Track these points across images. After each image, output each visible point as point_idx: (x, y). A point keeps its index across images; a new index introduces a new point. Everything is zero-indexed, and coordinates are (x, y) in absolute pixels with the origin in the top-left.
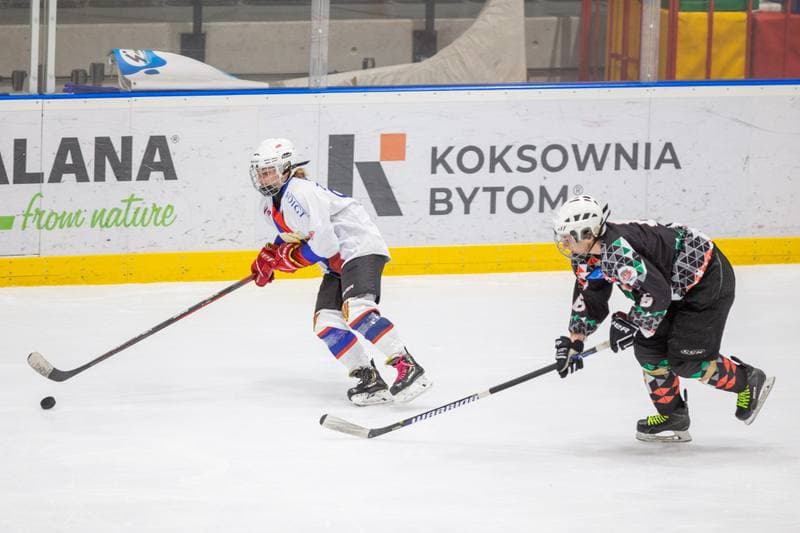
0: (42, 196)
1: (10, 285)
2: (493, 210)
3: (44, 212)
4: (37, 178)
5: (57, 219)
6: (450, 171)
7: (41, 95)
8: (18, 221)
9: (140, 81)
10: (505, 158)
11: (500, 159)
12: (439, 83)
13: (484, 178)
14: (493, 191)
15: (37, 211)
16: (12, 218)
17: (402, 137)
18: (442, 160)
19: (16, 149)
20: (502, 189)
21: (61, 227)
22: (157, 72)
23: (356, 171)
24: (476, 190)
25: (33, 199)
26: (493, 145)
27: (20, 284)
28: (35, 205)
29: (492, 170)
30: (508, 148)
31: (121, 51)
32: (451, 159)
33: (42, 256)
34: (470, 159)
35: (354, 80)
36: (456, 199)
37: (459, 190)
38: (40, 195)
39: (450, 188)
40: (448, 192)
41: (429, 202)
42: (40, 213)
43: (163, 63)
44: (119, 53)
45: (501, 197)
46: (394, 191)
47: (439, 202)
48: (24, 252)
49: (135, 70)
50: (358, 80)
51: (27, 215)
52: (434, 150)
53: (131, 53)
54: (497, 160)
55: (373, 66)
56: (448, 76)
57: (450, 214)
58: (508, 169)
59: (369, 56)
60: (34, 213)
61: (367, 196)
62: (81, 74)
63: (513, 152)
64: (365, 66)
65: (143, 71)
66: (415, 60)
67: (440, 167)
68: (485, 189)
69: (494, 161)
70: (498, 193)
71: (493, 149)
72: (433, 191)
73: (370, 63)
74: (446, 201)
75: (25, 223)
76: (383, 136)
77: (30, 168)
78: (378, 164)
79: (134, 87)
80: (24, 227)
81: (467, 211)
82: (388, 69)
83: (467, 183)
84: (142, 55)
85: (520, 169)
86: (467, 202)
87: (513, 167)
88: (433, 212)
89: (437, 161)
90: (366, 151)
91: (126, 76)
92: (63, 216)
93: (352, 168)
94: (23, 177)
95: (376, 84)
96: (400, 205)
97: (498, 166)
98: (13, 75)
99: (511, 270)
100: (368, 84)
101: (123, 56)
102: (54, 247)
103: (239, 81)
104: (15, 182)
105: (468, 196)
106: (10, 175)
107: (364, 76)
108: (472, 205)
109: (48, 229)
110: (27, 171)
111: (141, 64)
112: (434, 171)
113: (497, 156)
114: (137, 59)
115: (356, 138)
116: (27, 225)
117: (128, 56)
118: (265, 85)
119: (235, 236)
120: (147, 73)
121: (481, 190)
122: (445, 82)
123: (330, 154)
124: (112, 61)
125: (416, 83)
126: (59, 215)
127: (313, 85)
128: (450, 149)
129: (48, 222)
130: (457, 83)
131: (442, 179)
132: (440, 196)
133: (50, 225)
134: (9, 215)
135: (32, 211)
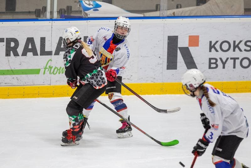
0: (51, 61)
1: (39, 97)
2: (234, 67)
3: (52, 67)
4: (50, 53)
5: (58, 70)
6: (217, 51)
7: (51, 19)
8: (42, 71)
9: (91, 14)
10: (240, 46)
11: (238, 46)
12: (208, 15)
13: (231, 54)
14: (235, 59)
15: (49, 67)
16: (39, 70)
17: (198, 37)
18: (214, 47)
19: (41, 42)
20: (238, 58)
21: (59, 73)
22: (98, 10)
23: (179, 51)
24: (227, 59)
25: (48, 62)
26: (234, 40)
27: (43, 97)
28: (49, 64)
29: (234, 50)
30: (241, 41)
31: (83, 1)
32: (217, 46)
33: (51, 85)
34: (225, 47)
35: (174, 13)
36: (219, 63)
37: (221, 59)
38: (51, 60)
39: (217, 58)
40: (216, 60)
41: (208, 64)
42: (51, 68)
43: (100, 6)
44: (82, 2)
45: (238, 62)
46: (194, 59)
47: (212, 64)
48: (44, 84)
49: (89, 9)
50: (175, 13)
51: (46, 68)
52: (211, 42)
53: (87, 2)
54: (236, 46)
55: (181, 8)
56: (212, 12)
57: (217, 69)
58: (241, 50)
59: (178, 3)
60: (48, 68)
61: (183, 61)
62: (63, 10)
63: (243, 43)
64: (177, 7)
65: (92, 10)
66: (198, 5)
67: (213, 49)
68: (231, 59)
69: (235, 47)
70: (237, 60)
71: (234, 42)
72: (210, 59)
73: (179, 6)
74: (215, 63)
75: (45, 71)
76: (189, 36)
77: (47, 49)
78: (187, 48)
79: (89, 16)
80: (44, 73)
81: (224, 67)
82: (187, 9)
83: (224, 56)
84: (91, 3)
85: (245, 50)
86: (224, 64)
87: (243, 49)
88: (210, 68)
89: (212, 47)
90: (183, 43)
91: (85, 12)
92: (60, 69)
93: (177, 49)
94: (44, 53)
95: (183, 15)
96: (197, 65)
97: (237, 49)
98: (35, 11)
99: (242, 92)
100: (180, 15)
101: (84, 3)
102: (57, 81)
103: (131, 13)
104: (40, 55)
105: (224, 61)
106: (39, 52)
107: (178, 11)
108: (226, 65)
109: (54, 74)
110: (46, 51)
111: (91, 7)
112: (210, 51)
113: (236, 45)
114: (89, 5)
115: (179, 37)
116: (46, 72)
117: (85, 3)
118: (142, 15)
119: (130, 77)
120: (94, 10)
121: (229, 59)
122: (211, 15)
123: (168, 44)
124: (79, 5)
125: (199, 15)
126: (59, 68)
127: (161, 15)
128: (217, 42)
129: (54, 71)
130: (216, 15)
131: (214, 54)
132: (213, 61)
133: (55, 72)
134: (38, 68)
135: (48, 67)
